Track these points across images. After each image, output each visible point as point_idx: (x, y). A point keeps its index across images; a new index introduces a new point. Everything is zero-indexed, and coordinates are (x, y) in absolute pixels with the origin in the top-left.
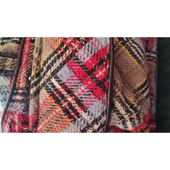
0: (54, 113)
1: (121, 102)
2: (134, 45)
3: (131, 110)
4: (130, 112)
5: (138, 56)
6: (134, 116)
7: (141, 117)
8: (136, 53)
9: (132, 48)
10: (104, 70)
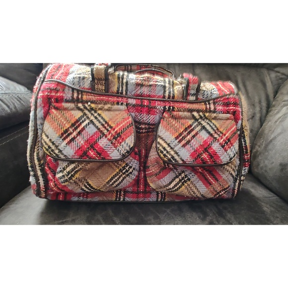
0: (65, 123)
1: (75, 168)
2: (121, 178)
3: (70, 175)
4: (68, 175)
5: (113, 181)
6: (66, 178)
7: (66, 183)
8: (114, 180)
9: (118, 176)
10: (94, 156)
